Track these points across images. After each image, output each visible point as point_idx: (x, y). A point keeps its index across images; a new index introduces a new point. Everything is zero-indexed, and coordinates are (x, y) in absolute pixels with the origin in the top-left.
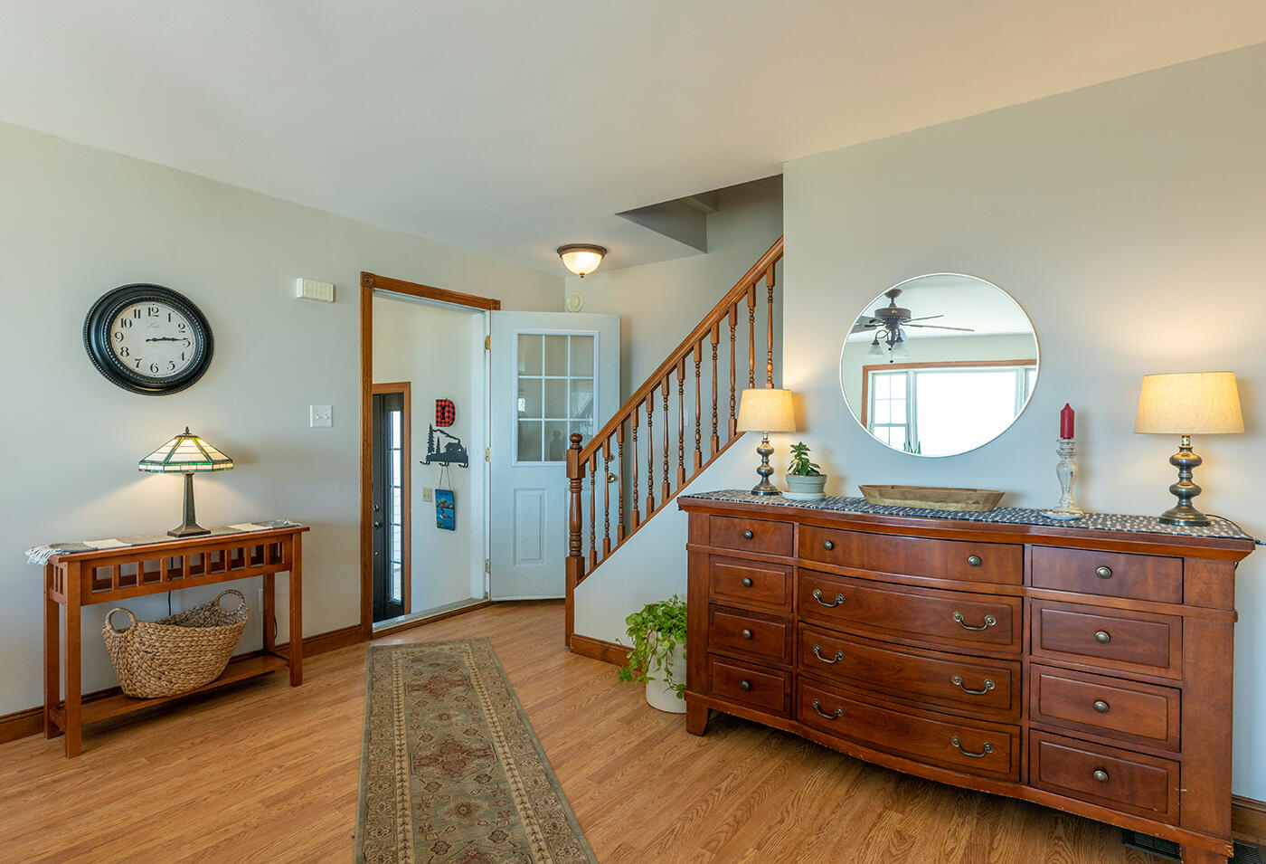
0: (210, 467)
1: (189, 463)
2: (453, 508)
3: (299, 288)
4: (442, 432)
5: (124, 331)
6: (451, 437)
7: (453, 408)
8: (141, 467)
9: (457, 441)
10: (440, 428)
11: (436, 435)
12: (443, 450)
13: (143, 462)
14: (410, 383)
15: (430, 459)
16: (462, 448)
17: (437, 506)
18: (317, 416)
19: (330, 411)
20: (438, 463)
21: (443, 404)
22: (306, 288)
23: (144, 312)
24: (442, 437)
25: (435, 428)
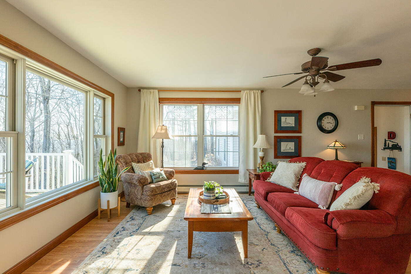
0: (343, 148)
1: (339, 147)
2: (395, 163)
3: (356, 108)
4: (390, 141)
5: (323, 122)
6: (394, 142)
7: (395, 134)
8: (328, 147)
9: (397, 144)
10: (389, 140)
11: (387, 142)
12: (390, 146)
13: (328, 146)
14: (376, 127)
15: (384, 149)
16: (399, 146)
17: (388, 162)
18: (360, 137)
19: (363, 136)
20: (389, 150)
21: (391, 133)
22: (358, 108)
23: (326, 118)
24: (390, 142)
25: (387, 139)
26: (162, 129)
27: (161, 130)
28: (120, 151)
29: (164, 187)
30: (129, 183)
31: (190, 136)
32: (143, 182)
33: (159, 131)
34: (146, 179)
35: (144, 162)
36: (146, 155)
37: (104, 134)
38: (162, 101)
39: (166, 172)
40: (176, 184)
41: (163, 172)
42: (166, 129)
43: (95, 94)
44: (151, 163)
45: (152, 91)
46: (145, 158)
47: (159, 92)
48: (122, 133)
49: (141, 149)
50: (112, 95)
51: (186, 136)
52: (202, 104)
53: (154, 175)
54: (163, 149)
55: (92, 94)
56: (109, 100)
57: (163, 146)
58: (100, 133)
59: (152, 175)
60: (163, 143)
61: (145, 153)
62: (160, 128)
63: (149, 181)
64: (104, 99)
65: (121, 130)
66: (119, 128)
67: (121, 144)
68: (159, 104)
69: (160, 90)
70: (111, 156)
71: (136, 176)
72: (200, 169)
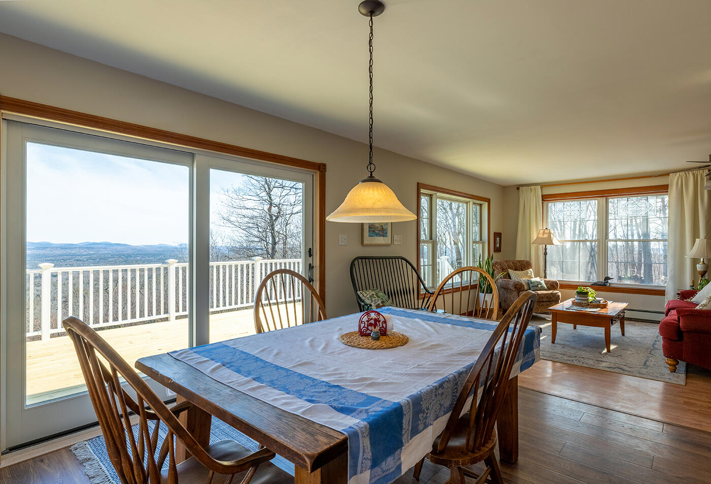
26: (544, 233)
27: (543, 235)
28: (497, 257)
29: (543, 296)
30: (504, 289)
31: (586, 241)
32: (519, 288)
33: (541, 236)
34: (522, 285)
35: (522, 270)
36: (524, 263)
37: (481, 240)
38: (545, 198)
39: (547, 283)
40: (559, 296)
41: (543, 282)
42: (550, 233)
43: (474, 203)
44: (530, 272)
45: (533, 187)
46: (524, 266)
47: (541, 188)
48: (498, 239)
49: (520, 256)
50: (488, 201)
51: (580, 241)
52: (604, 198)
53: (531, 283)
54: (545, 257)
55: (471, 203)
56: (486, 205)
57: (546, 254)
58: (478, 239)
59: (530, 282)
60: (546, 249)
61: (524, 261)
62: (542, 232)
63: (526, 287)
64: (481, 205)
65: (498, 235)
66: (495, 233)
67: (497, 250)
68: (543, 203)
69: (543, 185)
70: (488, 261)
71: (511, 282)
72: (601, 285)
